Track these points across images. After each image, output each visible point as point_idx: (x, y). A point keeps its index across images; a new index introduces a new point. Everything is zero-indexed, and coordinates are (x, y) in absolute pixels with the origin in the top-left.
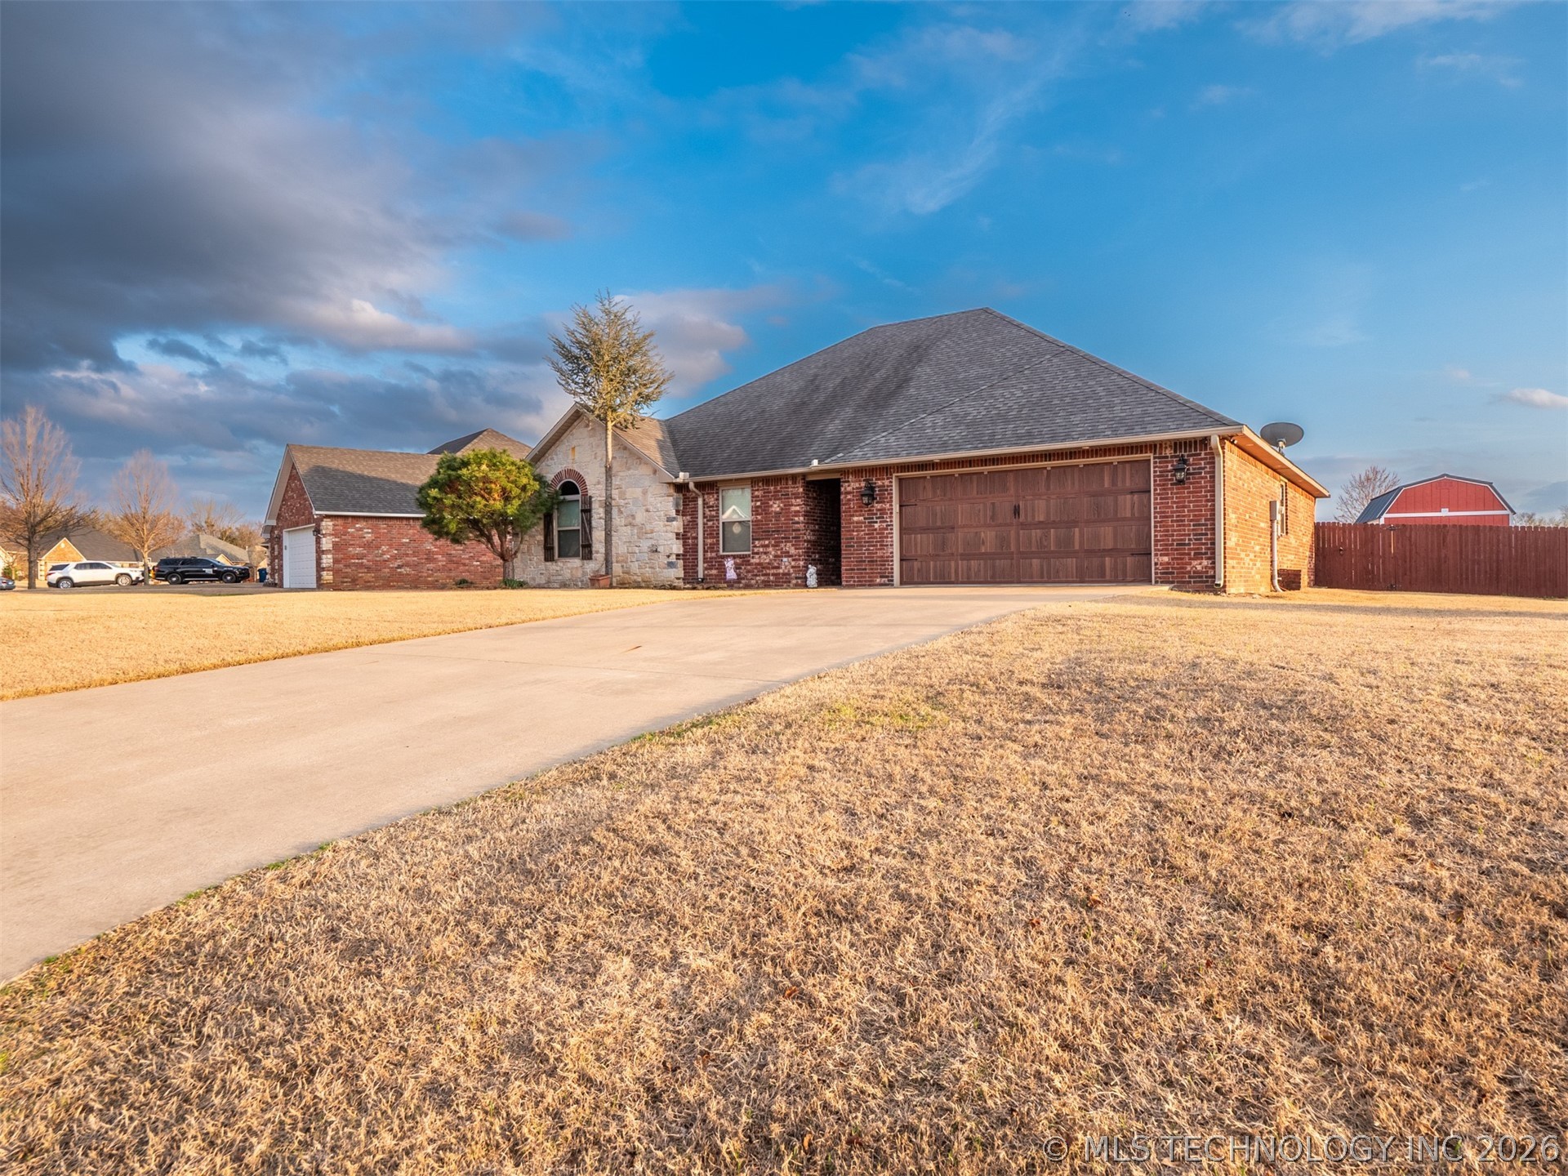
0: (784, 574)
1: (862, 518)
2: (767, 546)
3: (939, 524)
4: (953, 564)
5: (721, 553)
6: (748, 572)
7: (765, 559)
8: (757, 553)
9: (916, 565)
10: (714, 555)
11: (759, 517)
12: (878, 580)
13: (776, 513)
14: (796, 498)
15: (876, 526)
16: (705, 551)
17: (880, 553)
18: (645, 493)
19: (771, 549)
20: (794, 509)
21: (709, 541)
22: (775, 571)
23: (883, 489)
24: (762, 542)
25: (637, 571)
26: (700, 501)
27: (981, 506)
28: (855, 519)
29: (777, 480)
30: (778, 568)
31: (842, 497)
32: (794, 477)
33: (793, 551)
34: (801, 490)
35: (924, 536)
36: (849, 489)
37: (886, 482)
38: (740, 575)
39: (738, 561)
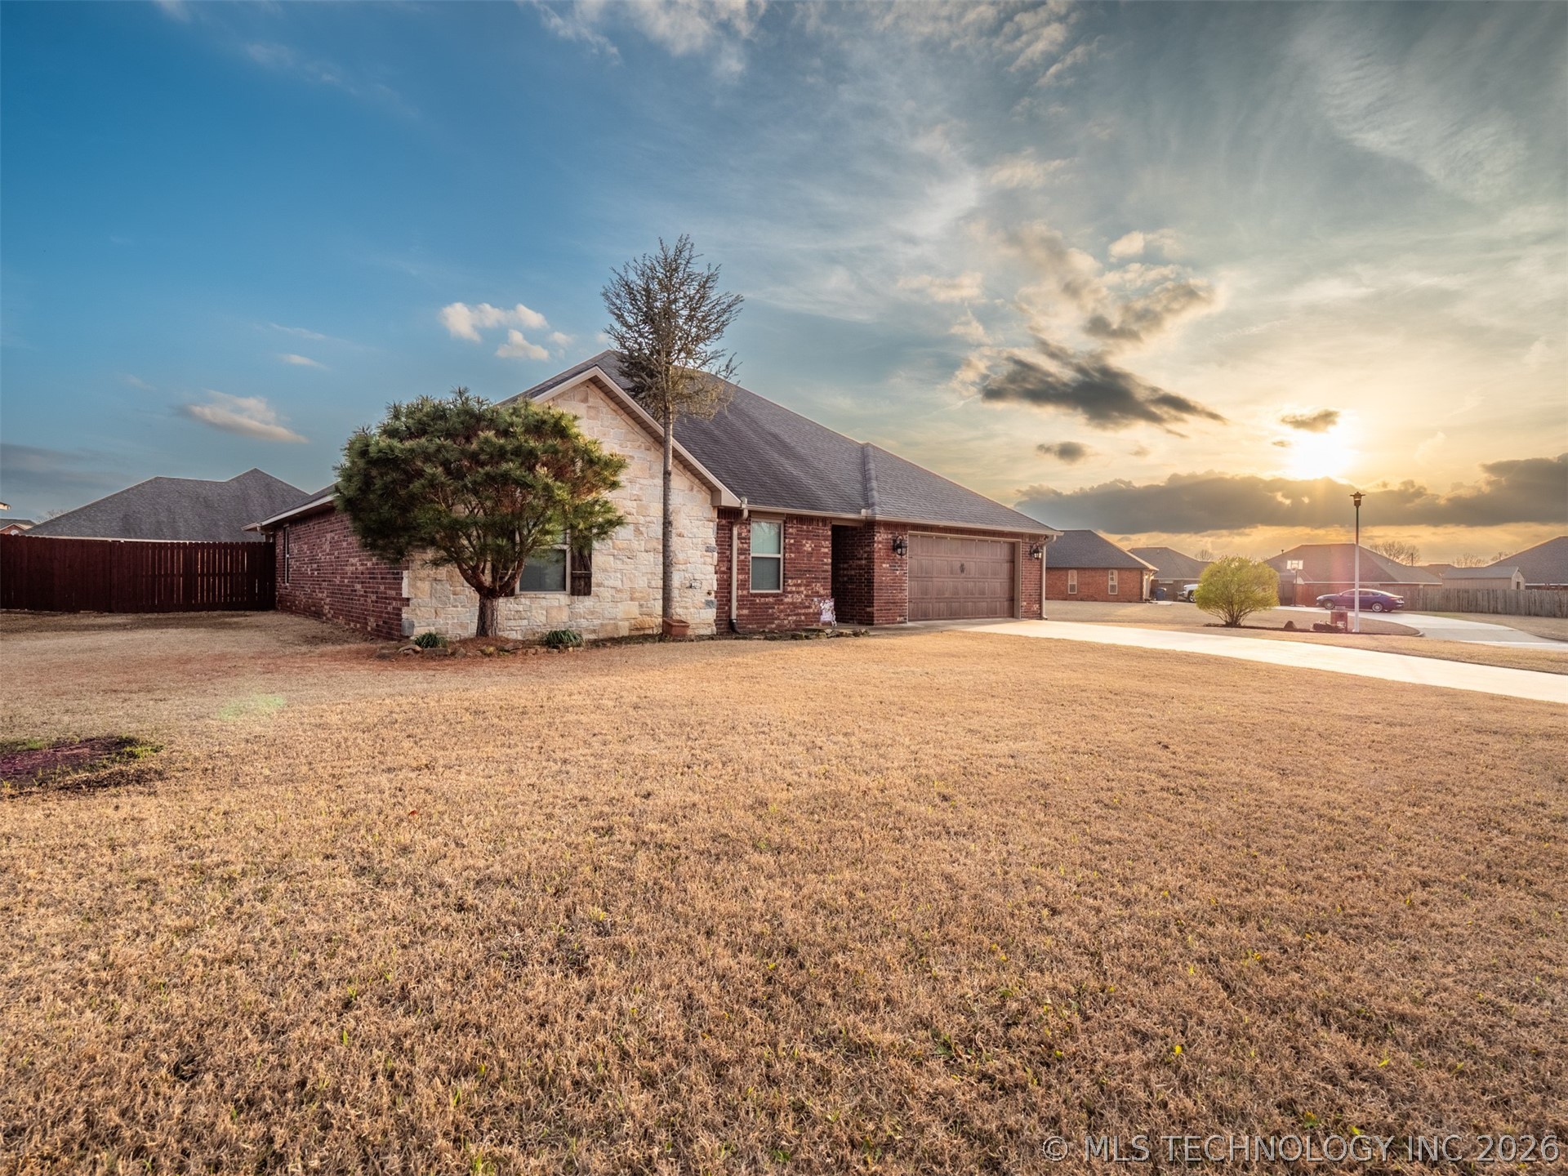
0: (814, 614)
1: (888, 566)
2: (799, 585)
5: (750, 591)
6: (781, 611)
7: (798, 599)
8: (790, 592)
10: (745, 593)
12: (898, 619)
13: (809, 553)
14: (825, 540)
15: (897, 573)
16: (739, 589)
18: (676, 511)
19: (802, 589)
20: (823, 550)
21: (741, 577)
22: (807, 611)
24: (795, 581)
26: (734, 531)
27: (946, 563)
28: (884, 566)
29: (810, 520)
30: (809, 607)
31: (875, 545)
32: (824, 520)
33: (822, 592)
34: (830, 533)
36: (880, 539)
37: (904, 537)
38: (772, 615)
39: (771, 600)
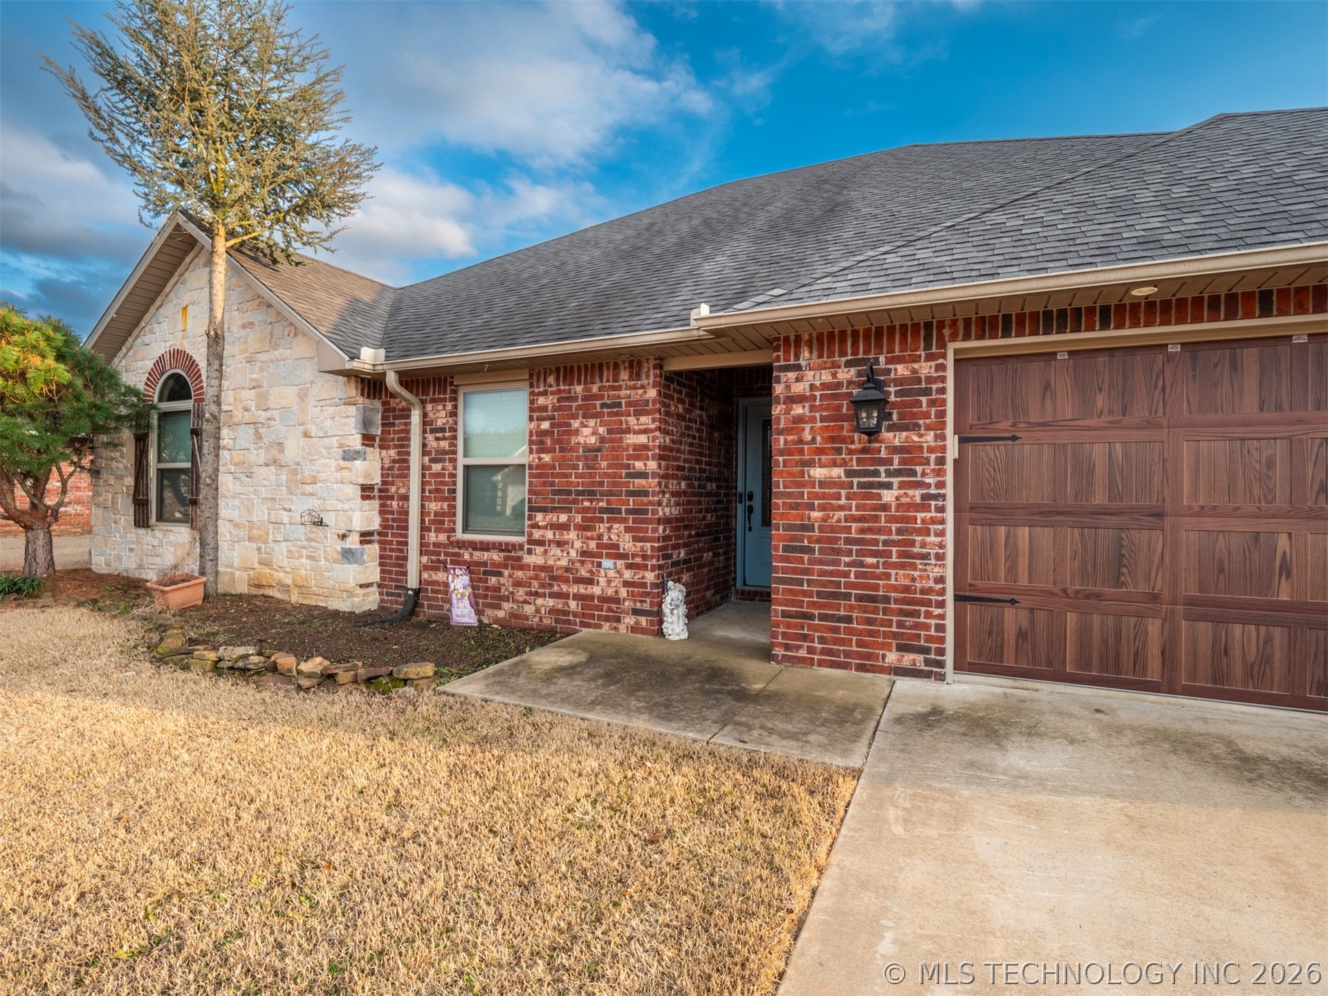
0: (604, 599)
1: (838, 472)
2: (564, 527)
3: (1099, 498)
4: (1154, 628)
5: (460, 535)
6: (518, 584)
7: (559, 559)
8: (540, 543)
9: (1012, 618)
10: (442, 537)
11: (547, 458)
12: (892, 657)
13: (589, 449)
14: (638, 414)
15: (888, 496)
16: (424, 529)
17: (899, 577)
18: (303, 396)
19: (572, 535)
20: (631, 439)
21: (433, 506)
22: (582, 589)
23: (913, 386)
24: (552, 517)
25: (285, 563)
26: (416, 417)
27: (1279, 450)
28: (818, 473)
29: (592, 367)
30: (590, 581)
31: (777, 410)
32: (634, 360)
33: (627, 544)
34: (652, 393)
35: (1045, 535)
36: (799, 388)
37: (926, 369)
38: (498, 589)
39: (496, 556)
